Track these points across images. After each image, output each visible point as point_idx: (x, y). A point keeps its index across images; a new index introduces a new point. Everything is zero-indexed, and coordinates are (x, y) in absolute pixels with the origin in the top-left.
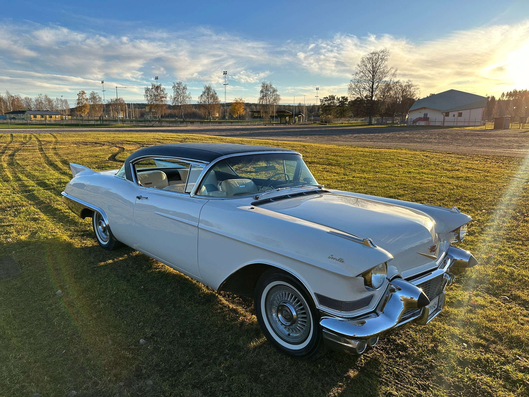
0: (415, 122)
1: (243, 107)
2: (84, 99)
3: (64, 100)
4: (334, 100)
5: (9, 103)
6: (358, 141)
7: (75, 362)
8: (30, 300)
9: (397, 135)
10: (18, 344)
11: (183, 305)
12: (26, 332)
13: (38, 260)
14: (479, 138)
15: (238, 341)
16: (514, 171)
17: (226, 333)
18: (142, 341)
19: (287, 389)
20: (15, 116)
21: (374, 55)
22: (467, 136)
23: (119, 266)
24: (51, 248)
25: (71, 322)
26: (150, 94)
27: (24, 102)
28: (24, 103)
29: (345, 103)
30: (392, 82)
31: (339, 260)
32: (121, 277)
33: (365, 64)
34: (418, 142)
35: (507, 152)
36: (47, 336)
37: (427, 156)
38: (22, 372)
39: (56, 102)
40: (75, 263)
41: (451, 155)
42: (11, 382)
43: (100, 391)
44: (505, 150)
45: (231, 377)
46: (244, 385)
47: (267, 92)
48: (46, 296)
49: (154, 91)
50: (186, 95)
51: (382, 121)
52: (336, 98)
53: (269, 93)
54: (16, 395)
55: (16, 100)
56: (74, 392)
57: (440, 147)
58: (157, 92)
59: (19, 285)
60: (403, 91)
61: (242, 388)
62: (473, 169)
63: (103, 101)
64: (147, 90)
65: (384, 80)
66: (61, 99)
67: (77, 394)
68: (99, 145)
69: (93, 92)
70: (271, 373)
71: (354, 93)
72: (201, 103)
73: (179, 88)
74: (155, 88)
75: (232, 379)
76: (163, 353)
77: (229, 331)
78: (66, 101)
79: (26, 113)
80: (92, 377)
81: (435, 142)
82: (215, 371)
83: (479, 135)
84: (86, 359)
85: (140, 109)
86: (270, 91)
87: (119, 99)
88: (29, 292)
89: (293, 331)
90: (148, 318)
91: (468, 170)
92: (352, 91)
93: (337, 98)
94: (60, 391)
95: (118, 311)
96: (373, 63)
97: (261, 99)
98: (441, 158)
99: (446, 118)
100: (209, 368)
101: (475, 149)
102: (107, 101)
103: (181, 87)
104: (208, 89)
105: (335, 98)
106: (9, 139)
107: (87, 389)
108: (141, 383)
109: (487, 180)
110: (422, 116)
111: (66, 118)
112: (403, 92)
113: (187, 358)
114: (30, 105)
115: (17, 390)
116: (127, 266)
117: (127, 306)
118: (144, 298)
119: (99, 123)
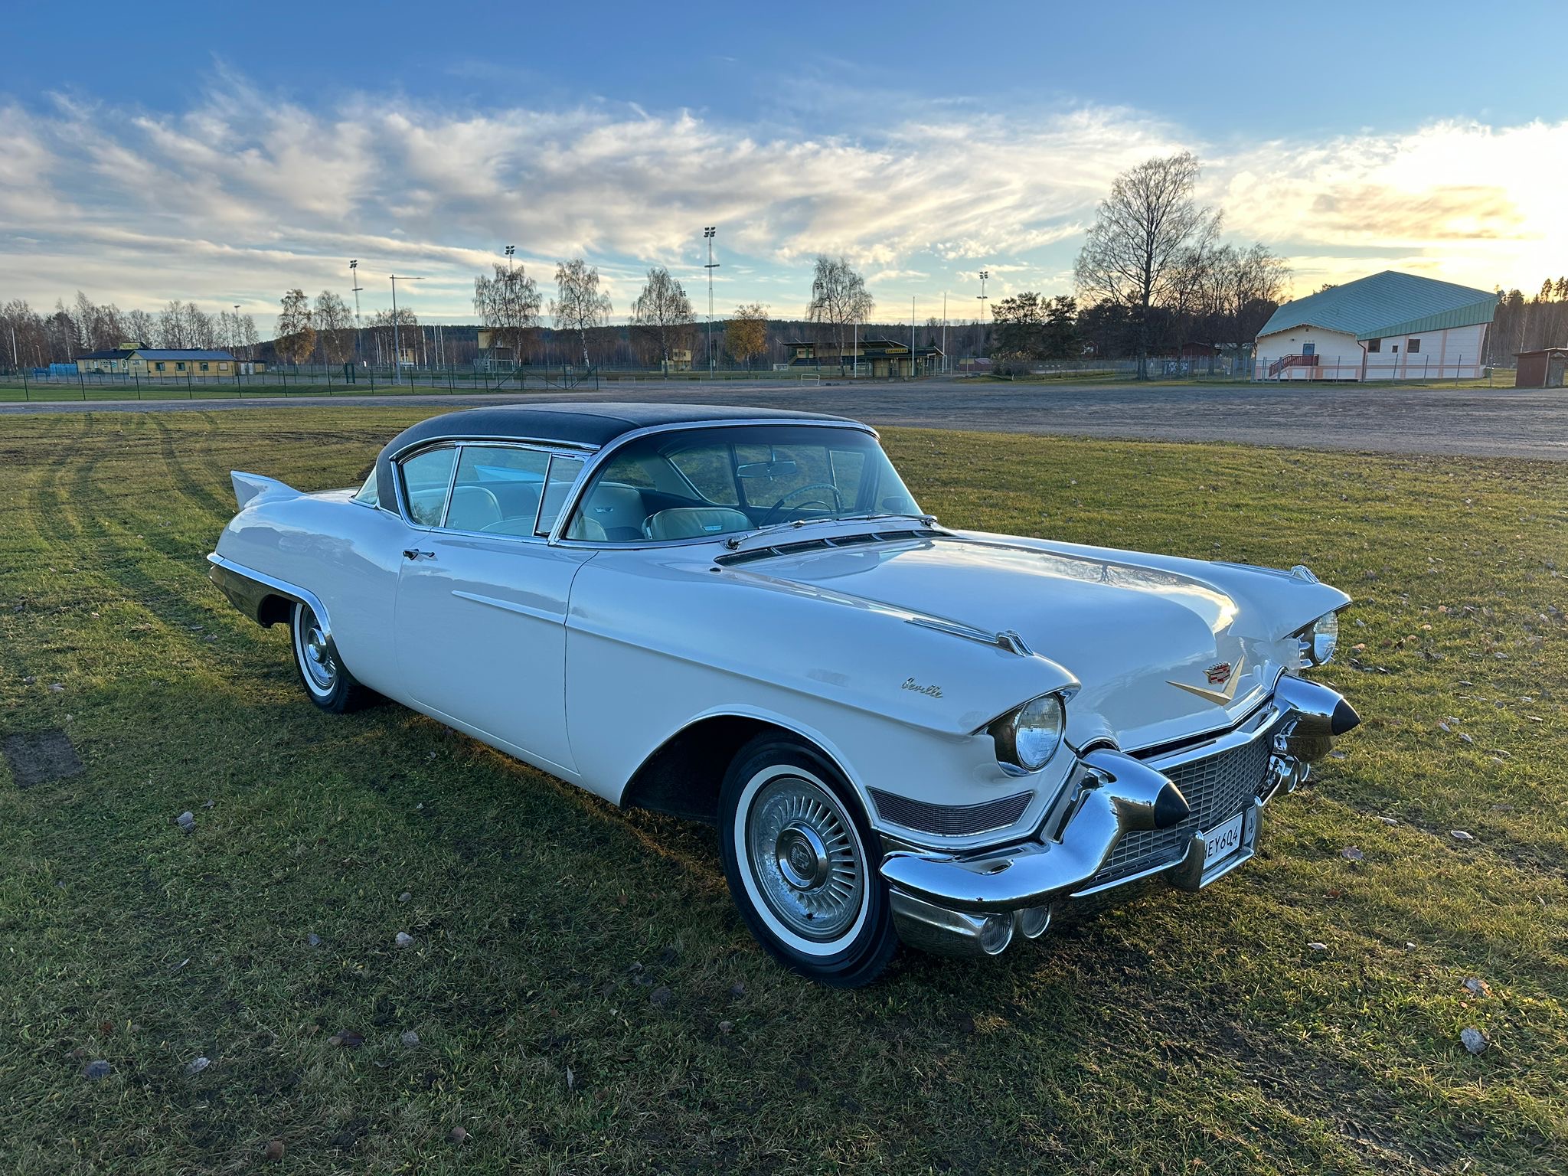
0: (1276, 368)
1: (763, 332)
2: (300, 313)
3: (245, 318)
4: (1034, 307)
5: (87, 329)
6: (1099, 425)
7: (214, 989)
8: (105, 836)
9: (1219, 407)
10: (62, 943)
11: (529, 851)
12: (84, 915)
13: (137, 738)
14: (1465, 413)
15: (673, 939)
16: (1554, 500)
17: (640, 919)
18: (401, 937)
19: (792, 1059)
20: (103, 367)
21: (1150, 172)
22: (1431, 408)
23: (361, 753)
24: (173, 707)
25: (211, 891)
26: (492, 298)
27: (128, 324)
28: (129, 328)
29: (1068, 315)
30: (1207, 250)
31: (928, 690)
32: (363, 780)
33: (1125, 199)
34: (1279, 425)
35: (1542, 448)
36: (142, 924)
37: (1296, 462)
38: (65, 1010)
39: (219, 324)
40: (238, 744)
41: (1369, 459)
42: (36, 1033)
43: (274, 1058)
44: (1539, 443)
45: (638, 1027)
46: (672, 1047)
47: (834, 286)
48: (149, 829)
49: (504, 288)
50: (595, 299)
51: (1179, 369)
52: (1039, 301)
53: (840, 289)
54: (44, 1064)
55: (107, 319)
56: (204, 1061)
57: (1341, 437)
58: (512, 291)
59: (76, 799)
60: (1242, 277)
61: (666, 1053)
62: (1431, 495)
63: (356, 320)
64: (483, 285)
65: (1183, 245)
66: (234, 316)
67: (210, 1064)
68: (335, 440)
69: (326, 292)
70: (753, 1018)
71: (1093, 284)
72: (639, 320)
73: (574, 277)
74: (507, 279)
75: (642, 1033)
76: (459, 968)
77: (650, 914)
78: (249, 323)
79: (133, 357)
80: (256, 1024)
81: (1330, 425)
82: (596, 1013)
83: (1468, 405)
84: (245, 981)
85: (463, 343)
86: (841, 283)
87: (401, 313)
88: (102, 819)
89: (820, 905)
90: (426, 881)
91: (1415, 500)
92: (1088, 280)
93: (1043, 302)
94: (166, 1058)
95: (343, 864)
96: (1148, 197)
97: (814, 306)
98: (1338, 466)
99: (1370, 355)
100: (581, 1006)
101: (1446, 442)
102: (367, 318)
103: (582, 276)
104: (660, 280)
105: (1037, 302)
106: (80, 427)
107: (239, 1052)
108: (389, 1040)
109: (1466, 526)
110: (1298, 351)
111: (247, 370)
112: (1240, 281)
113: (522, 980)
114: (144, 335)
115: (49, 1053)
116: (384, 752)
117: (372, 851)
118: (420, 832)
119: (343, 382)
